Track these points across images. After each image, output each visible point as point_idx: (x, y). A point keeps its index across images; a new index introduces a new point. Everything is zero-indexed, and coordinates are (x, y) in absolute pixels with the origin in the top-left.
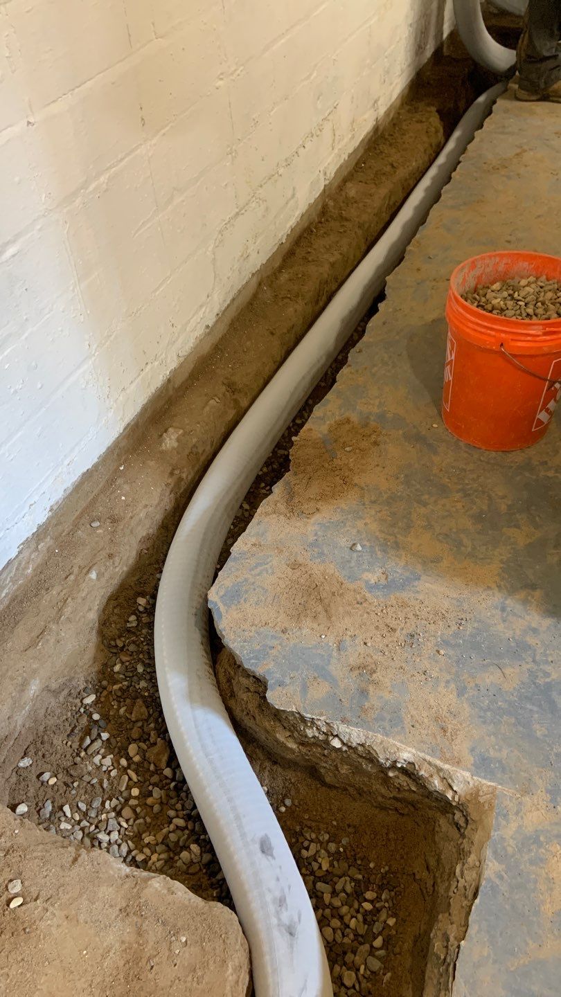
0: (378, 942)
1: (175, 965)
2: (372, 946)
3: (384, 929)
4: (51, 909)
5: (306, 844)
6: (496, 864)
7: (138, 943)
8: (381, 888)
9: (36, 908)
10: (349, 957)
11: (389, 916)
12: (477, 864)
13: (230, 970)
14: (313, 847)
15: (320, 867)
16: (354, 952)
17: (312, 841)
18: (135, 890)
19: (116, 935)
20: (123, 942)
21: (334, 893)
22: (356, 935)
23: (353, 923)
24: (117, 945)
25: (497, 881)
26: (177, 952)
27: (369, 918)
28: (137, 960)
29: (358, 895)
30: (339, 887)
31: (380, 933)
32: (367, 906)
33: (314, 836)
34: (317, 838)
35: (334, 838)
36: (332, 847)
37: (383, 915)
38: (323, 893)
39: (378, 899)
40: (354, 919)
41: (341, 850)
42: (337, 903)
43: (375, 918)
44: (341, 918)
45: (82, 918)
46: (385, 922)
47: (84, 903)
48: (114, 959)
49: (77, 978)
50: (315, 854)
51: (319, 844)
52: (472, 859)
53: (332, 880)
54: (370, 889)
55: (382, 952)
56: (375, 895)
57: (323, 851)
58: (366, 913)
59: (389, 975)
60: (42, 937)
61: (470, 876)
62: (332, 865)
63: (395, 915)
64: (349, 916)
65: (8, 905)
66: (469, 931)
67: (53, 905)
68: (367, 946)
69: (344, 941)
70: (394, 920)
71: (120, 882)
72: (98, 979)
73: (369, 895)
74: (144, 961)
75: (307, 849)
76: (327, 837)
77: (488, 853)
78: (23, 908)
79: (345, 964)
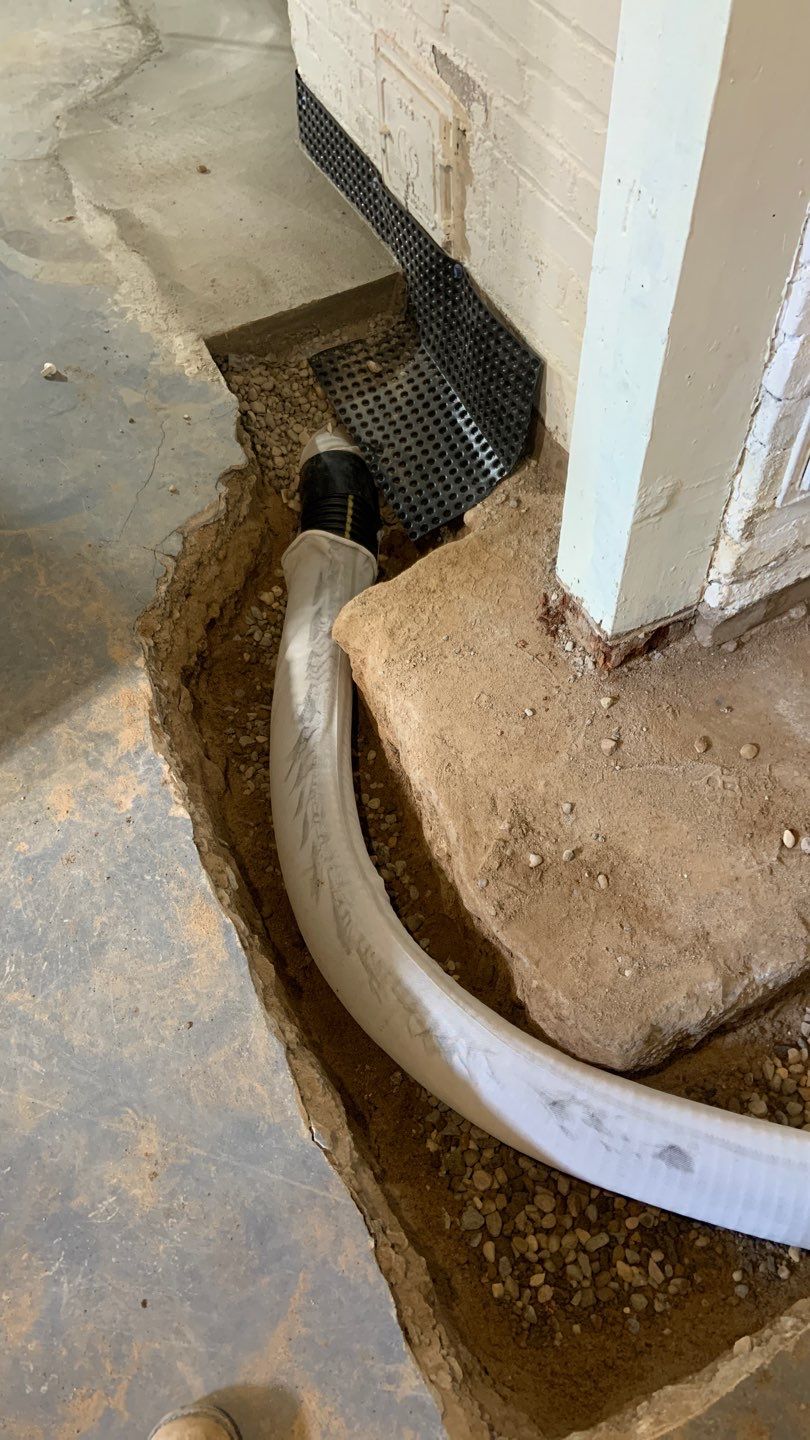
0: (489, 1249)
1: (607, 949)
2: (491, 1238)
3: (498, 1274)
4: (757, 868)
5: (668, 1268)
6: (409, 1392)
7: (659, 929)
8: (544, 1317)
9: (769, 855)
10: (501, 1201)
11: (506, 1292)
12: (433, 1377)
13: (562, 999)
14: (657, 1275)
15: (625, 1260)
16: (502, 1212)
17: (667, 1281)
18: (721, 961)
19: (684, 916)
20: (670, 916)
21: (581, 1248)
22: (516, 1232)
23: (532, 1241)
24: (671, 910)
25: (391, 1368)
26: (619, 959)
27: (522, 1266)
28: (640, 920)
29: (558, 1279)
30: (583, 1259)
31: (497, 1260)
32: (537, 1279)
33: (672, 1289)
34: (666, 1292)
35: (648, 1315)
36: (639, 1301)
37: (511, 1286)
38: (592, 1235)
39: (534, 1300)
40: (535, 1247)
41: (627, 1310)
42: (568, 1240)
43: (517, 1273)
44: (548, 1232)
45: (727, 892)
46: (504, 1283)
47: (744, 902)
48: (657, 896)
49: (665, 857)
50: (647, 1272)
51: (656, 1287)
52: (446, 1381)
53: (599, 1260)
54: (553, 1303)
55: (475, 1243)
56: (541, 1299)
57: (642, 1283)
58: (530, 1270)
59: (448, 1227)
60: (732, 846)
61: (434, 1354)
62: (616, 1278)
63: (500, 1301)
64: (544, 1245)
65: (792, 831)
66: (376, 1266)
67: (762, 871)
68: (495, 1232)
69: (522, 1213)
70: (496, 1295)
71: (744, 953)
72: (648, 872)
73: (547, 1293)
74: (634, 923)
75: (661, 1265)
76: (658, 1307)
77: (429, 1396)
78: (777, 844)
79: (499, 1191)
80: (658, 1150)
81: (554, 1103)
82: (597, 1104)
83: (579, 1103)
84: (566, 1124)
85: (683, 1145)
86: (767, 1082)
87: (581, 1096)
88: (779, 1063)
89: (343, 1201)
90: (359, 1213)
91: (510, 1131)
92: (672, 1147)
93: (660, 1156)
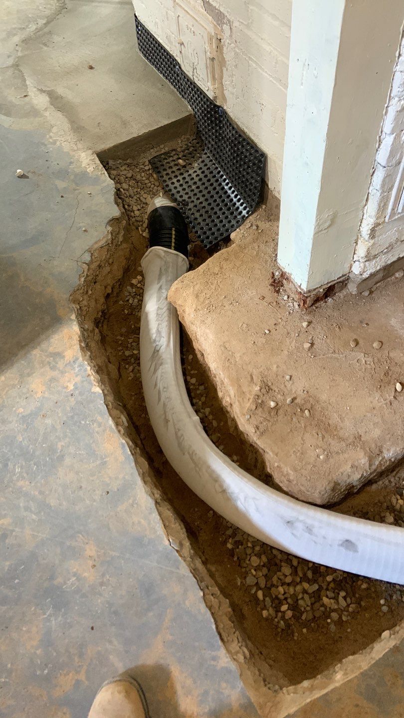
0: (260, 594)
1: (311, 446)
2: (261, 589)
3: (265, 606)
4: (384, 402)
5: (348, 600)
6: (223, 665)
7: (336, 435)
8: (288, 626)
9: (389, 396)
10: (265, 571)
11: (269, 614)
12: (235, 657)
13: (290, 472)
14: (343, 603)
15: (327, 597)
16: (266, 576)
17: (348, 606)
18: (368, 449)
19: (348, 428)
20: (341, 428)
21: (305, 591)
22: (273, 585)
23: (281, 589)
24: (342, 425)
25: (214, 653)
26: (317, 450)
27: (277, 601)
28: (326, 431)
29: (294, 607)
30: (306, 597)
31: (264, 600)
32: (284, 608)
33: (351, 609)
34: (348, 611)
35: (340, 623)
36: (335, 616)
37: (271, 611)
38: (310, 585)
39: (283, 618)
40: (283, 592)
41: (329, 621)
42: (299, 588)
43: (274, 605)
44: (289, 584)
45: (369, 415)
46: (268, 610)
47: (377, 419)
48: (334, 419)
49: (337, 399)
50: (338, 602)
51: (343, 609)
52: (241, 658)
53: (314, 597)
54: (293, 619)
55: (253, 591)
56: (287, 618)
57: (336, 607)
58: (281, 603)
59: (239, 584)
60: (371, 392)
61: (235, 646)
62: (323, 605)
63: (267, 619)
64: (287, 591)
65: (400, 383)
66: (204, 605)
67: (386, 404)
68: (262, 585)
69: (275, 576)
70: (264, 616)
71: (379, 444)
72: (330, 407)
73: (289, 614)
74: (324, 433)
75: (345, 598)
76: (344, 618)
77: (233, 666)
78: (393, 390)
79: (263, 566)
80: (341, 542)
81: (288, 522)
82: (309, 522)
83: (301, 521)
84: (295, 532)
85: (353, 539)
86: (394, 507)
87: (301, 518)
88: (399, 497)
89: (187, 574)
90: (195, 579)
91: (268, 538)
92: (347, 541)
93: (342, 545)
